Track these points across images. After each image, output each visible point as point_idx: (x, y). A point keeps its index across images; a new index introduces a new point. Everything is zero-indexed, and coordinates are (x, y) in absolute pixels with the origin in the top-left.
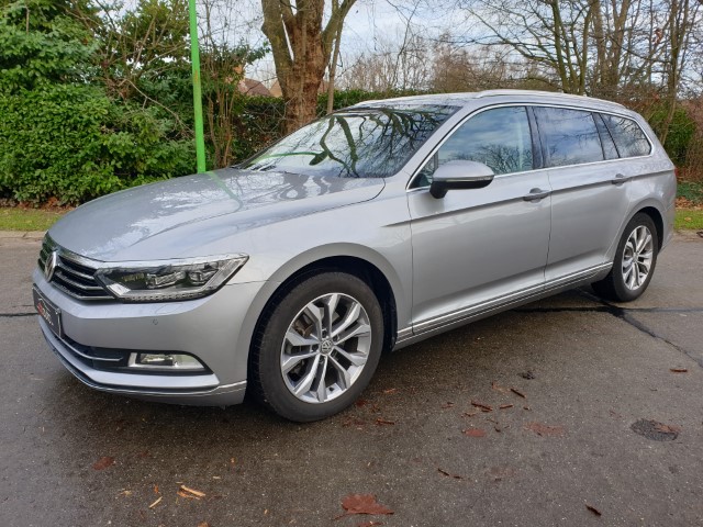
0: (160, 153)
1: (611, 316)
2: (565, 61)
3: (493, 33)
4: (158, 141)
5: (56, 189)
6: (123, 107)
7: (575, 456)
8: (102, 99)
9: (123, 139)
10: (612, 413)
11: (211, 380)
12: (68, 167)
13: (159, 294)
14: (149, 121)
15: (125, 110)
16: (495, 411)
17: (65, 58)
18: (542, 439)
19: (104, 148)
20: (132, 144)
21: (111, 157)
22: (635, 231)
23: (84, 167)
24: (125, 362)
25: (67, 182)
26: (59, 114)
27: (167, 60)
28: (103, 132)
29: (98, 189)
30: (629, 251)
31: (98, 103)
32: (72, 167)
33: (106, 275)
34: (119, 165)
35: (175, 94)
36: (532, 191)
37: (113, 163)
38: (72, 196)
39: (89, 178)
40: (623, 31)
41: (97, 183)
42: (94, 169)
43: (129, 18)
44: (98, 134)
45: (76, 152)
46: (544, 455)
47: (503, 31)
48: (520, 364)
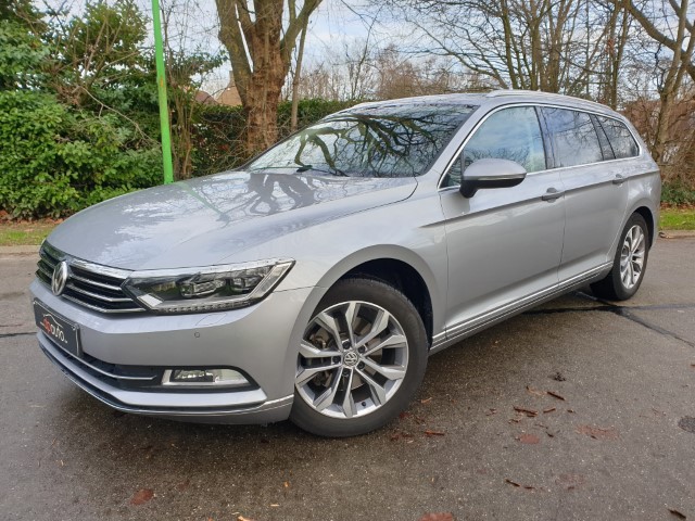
0: (119, 162)
1: (614, 315)
2: (516, 71)
3: (439, 46)
4: (117, 151)
5: (6, 202)
6: (76, 115)
7: (637, 458)
8: (55, 107)
9: (79, 149)
10: (656, 412)
11: (256, 396)
12: (19, 178)
13: (198, 303)
14: (106, 129)
15: (79, 118)
16: (540, 415)
17: (14, 64)
18: (598, 442)
19: (59, 159)
20: (89, 153)
21: (67, 167)
22: (630, 231)
23: (36, 178)
24: (159, 380)
25: (19, 193)
26: (8, 122)
27: (119, 68)
28: (57, 141)
29: (54, 201)
30: (627, 250)
31: (52, 111)
32: (23, 179)
33: (136, 286)
34: (75, 176)
35: (130, 102)
36: (548, 191)
37: (69, 173)
38: (24, 209)
39: (44, 190)
40: (560, 45)
41: (52, 195)
42: (47, 180)
43: (76, 23)
44: (53, 143)
45: (27, 163)
46: (606, 459)
47: (449, 43)
48: (546, 366)
